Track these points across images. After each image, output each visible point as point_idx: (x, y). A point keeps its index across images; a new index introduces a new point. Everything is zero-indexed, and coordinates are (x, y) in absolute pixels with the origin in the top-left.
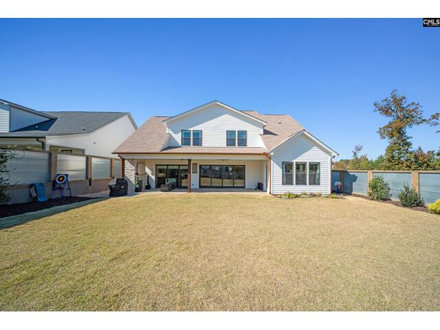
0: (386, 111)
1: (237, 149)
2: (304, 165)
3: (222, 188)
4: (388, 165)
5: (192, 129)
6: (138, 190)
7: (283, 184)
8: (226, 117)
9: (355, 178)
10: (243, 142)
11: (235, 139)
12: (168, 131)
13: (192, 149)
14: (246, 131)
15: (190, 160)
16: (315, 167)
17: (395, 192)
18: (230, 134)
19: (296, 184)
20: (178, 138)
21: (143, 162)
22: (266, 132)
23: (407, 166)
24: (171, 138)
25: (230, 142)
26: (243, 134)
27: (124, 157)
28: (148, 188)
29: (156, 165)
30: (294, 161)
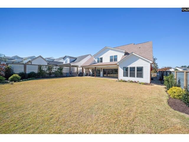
1: (114, 63)
2: (134, 68)
5: (100, 57)
6: (86, 76)
7: (124, 76)
8: (110, 51)
10: (116, 60)
11: (113, 59)
12: (94, 59)
13: (100, 64)
14: (117, 55)
15: (95, 68)
18: (111, 57)
19: (130, 76)
20: (96, 60)
21: (88, 68)
24: (95, 61)
25: (111, 60)
26: (116, 57)
27: (83, 67)
28: (90, 75)
30: (129, 67)
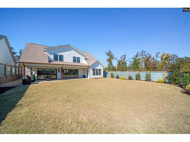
0: (108, 55)
1: (77, 64)
2: (98, 70)
3: (70, 78)
4: (108, 69)
5: (59, 54)
7: (93, 75)
8: (73, 51)
9: (107, 73)
10: (79, 61)
11: (76, 60)
12: (46, 53)
14: (80, 58)
15: (62, 67)
16: (100, 70)
17: (115, 76)
18: (74, 58)
19: (96, 75)
20: (52, 57)
22: (86, 59)
23: (112, 70)
24: (48, 56)
25: (74, 61)
26: (79, 58)
29: (38, 69)
30: (96, 69)
